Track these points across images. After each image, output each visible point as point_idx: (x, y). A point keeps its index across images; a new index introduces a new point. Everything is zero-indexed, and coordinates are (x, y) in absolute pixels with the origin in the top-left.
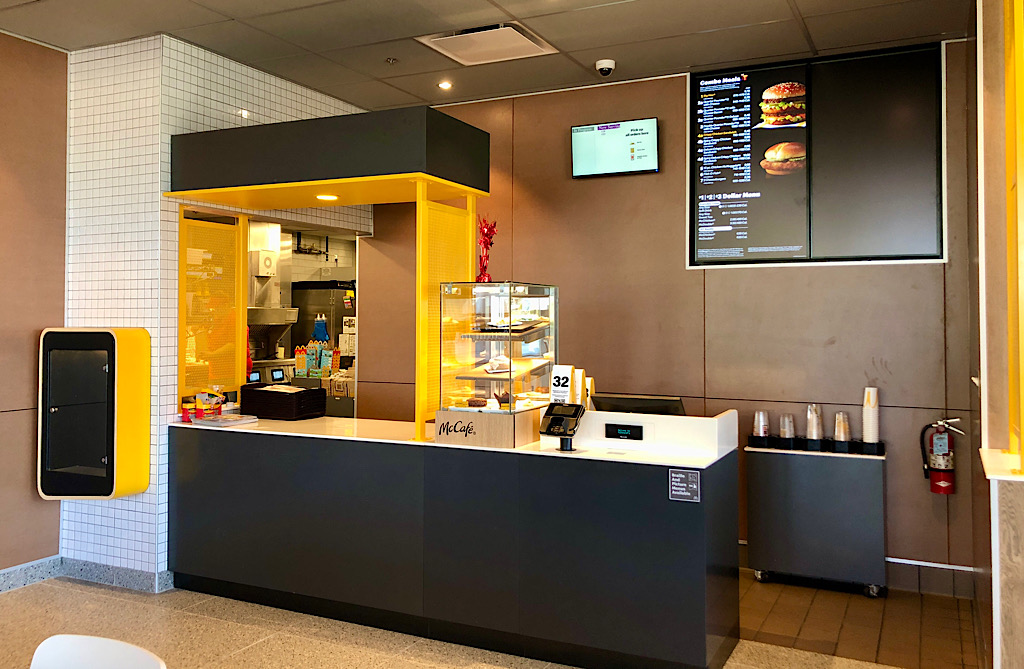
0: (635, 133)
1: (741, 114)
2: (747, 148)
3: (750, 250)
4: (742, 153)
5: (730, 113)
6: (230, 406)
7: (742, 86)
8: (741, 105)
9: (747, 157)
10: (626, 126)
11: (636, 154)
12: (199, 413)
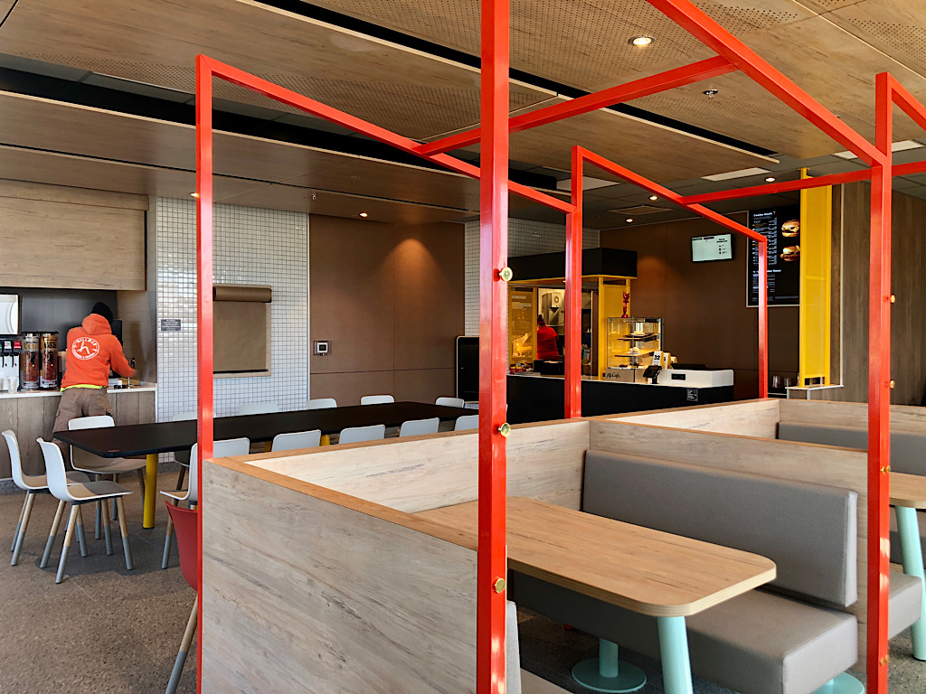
0: (721, 241)
1: (773, 231)
2: (775, 247)
3: (777, 298)
4: (772, 250)
5: (768, 230)
6: (530, 369)
7: (773, 217)
8: (773, 226)
9: (775, 252)
10: (717, 238)
11: (722, 251)
12: (517, 370)
